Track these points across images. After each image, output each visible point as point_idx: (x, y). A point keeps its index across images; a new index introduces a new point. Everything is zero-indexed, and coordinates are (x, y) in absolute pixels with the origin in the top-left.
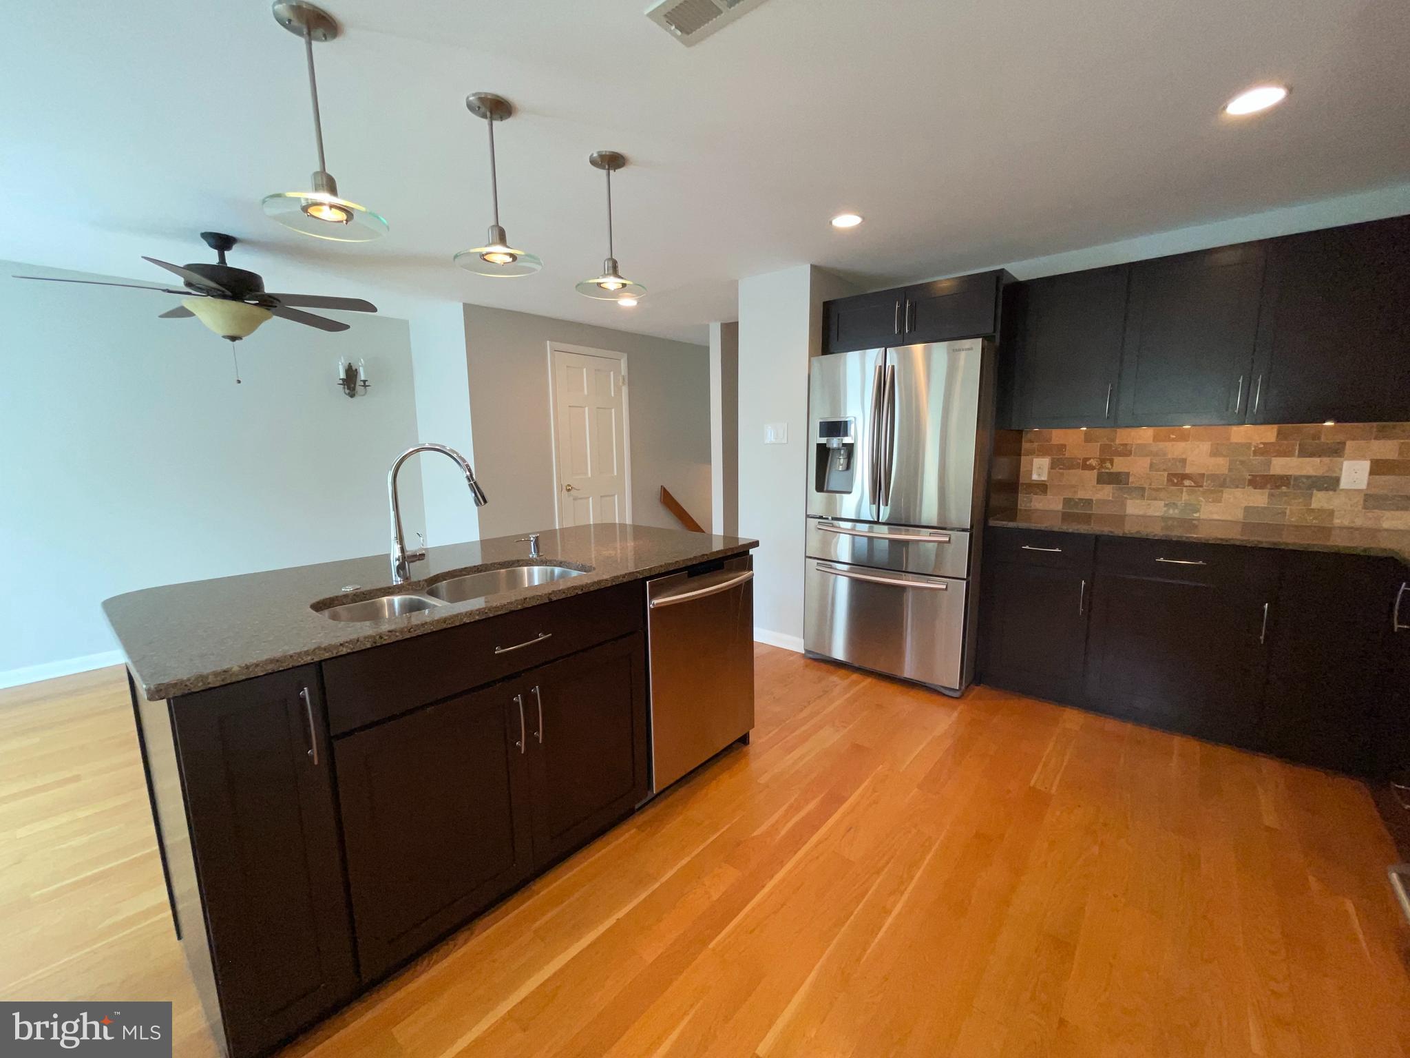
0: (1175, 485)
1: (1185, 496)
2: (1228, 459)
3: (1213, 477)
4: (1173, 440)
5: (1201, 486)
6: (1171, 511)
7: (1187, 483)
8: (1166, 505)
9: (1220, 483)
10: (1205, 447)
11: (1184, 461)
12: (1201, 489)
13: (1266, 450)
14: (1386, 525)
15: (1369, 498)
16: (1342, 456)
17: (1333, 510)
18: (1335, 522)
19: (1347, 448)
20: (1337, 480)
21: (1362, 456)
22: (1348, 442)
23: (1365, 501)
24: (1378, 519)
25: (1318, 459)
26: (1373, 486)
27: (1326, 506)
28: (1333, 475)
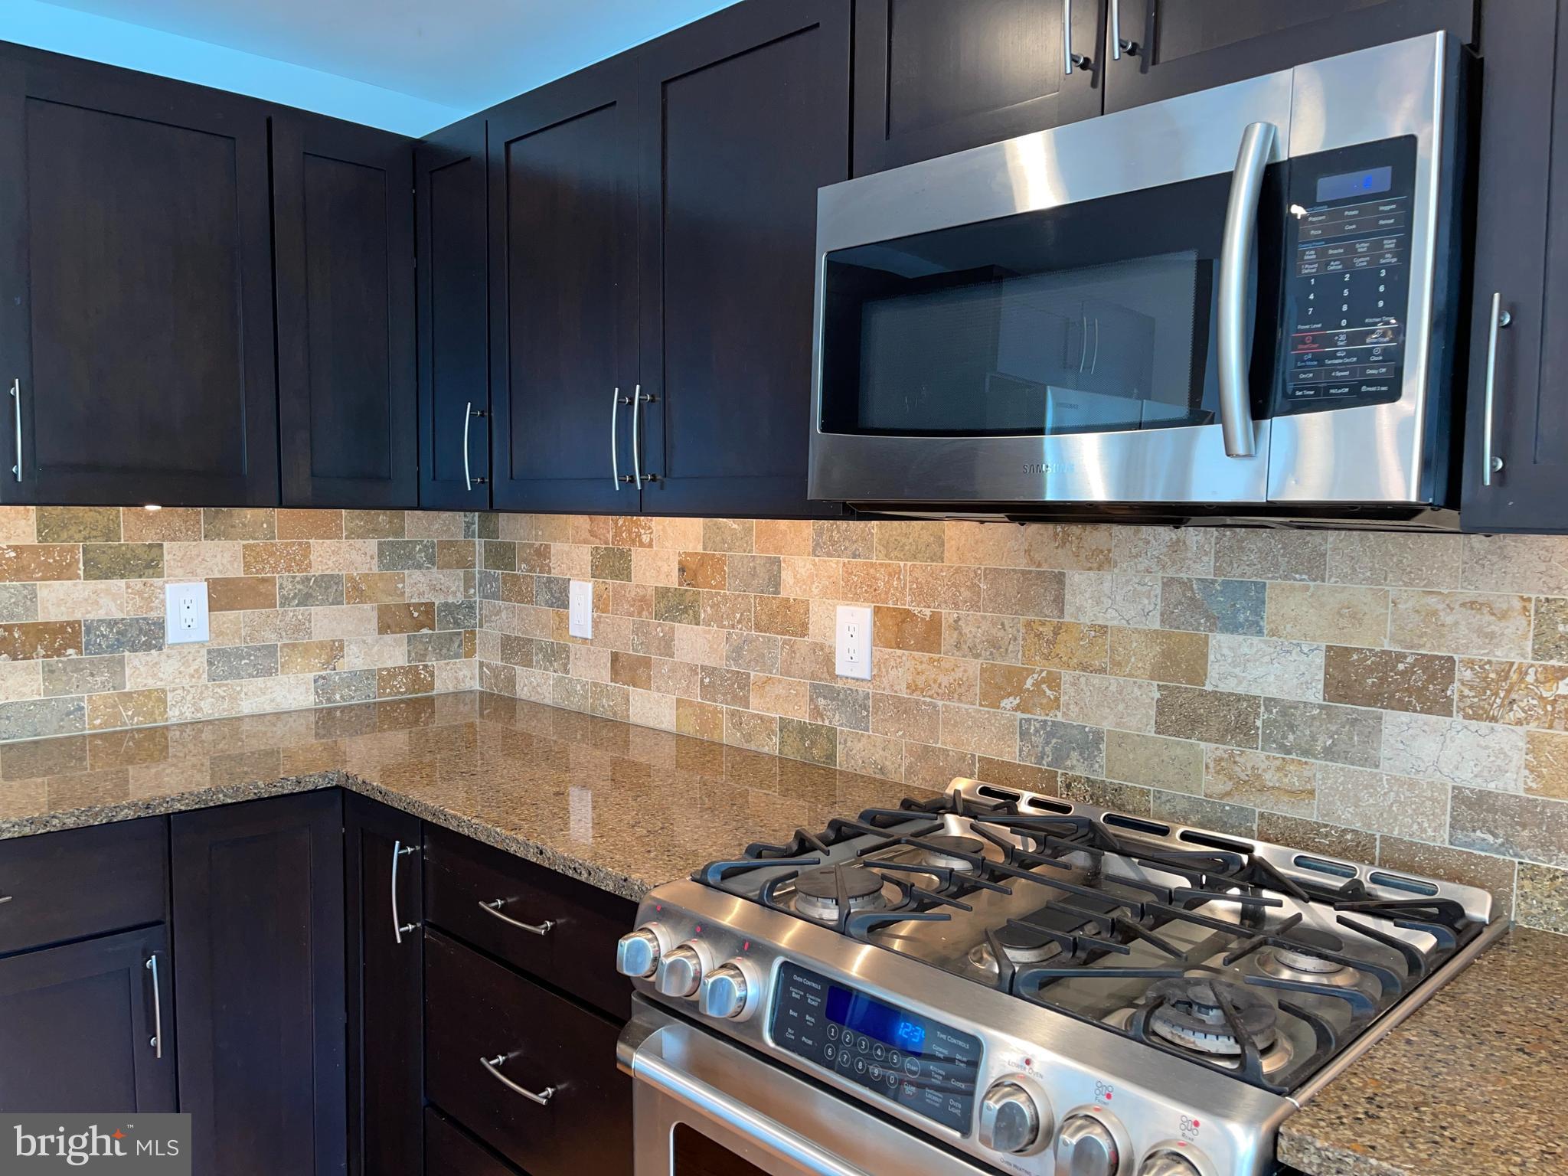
13: (20, 565)
14: (247, 707)
15: (215, 656)
16: (161, 575)
17: (163, 691)
18: (170, 713)
19: (166, 557)
20: (160, 625)
21: (193, 573)
22: (165, 544)
23: (210, 663)
24: (234, 698)
25: (122, 583)
26: (216, 632)
27: (152, 683)
28: (153, 615)
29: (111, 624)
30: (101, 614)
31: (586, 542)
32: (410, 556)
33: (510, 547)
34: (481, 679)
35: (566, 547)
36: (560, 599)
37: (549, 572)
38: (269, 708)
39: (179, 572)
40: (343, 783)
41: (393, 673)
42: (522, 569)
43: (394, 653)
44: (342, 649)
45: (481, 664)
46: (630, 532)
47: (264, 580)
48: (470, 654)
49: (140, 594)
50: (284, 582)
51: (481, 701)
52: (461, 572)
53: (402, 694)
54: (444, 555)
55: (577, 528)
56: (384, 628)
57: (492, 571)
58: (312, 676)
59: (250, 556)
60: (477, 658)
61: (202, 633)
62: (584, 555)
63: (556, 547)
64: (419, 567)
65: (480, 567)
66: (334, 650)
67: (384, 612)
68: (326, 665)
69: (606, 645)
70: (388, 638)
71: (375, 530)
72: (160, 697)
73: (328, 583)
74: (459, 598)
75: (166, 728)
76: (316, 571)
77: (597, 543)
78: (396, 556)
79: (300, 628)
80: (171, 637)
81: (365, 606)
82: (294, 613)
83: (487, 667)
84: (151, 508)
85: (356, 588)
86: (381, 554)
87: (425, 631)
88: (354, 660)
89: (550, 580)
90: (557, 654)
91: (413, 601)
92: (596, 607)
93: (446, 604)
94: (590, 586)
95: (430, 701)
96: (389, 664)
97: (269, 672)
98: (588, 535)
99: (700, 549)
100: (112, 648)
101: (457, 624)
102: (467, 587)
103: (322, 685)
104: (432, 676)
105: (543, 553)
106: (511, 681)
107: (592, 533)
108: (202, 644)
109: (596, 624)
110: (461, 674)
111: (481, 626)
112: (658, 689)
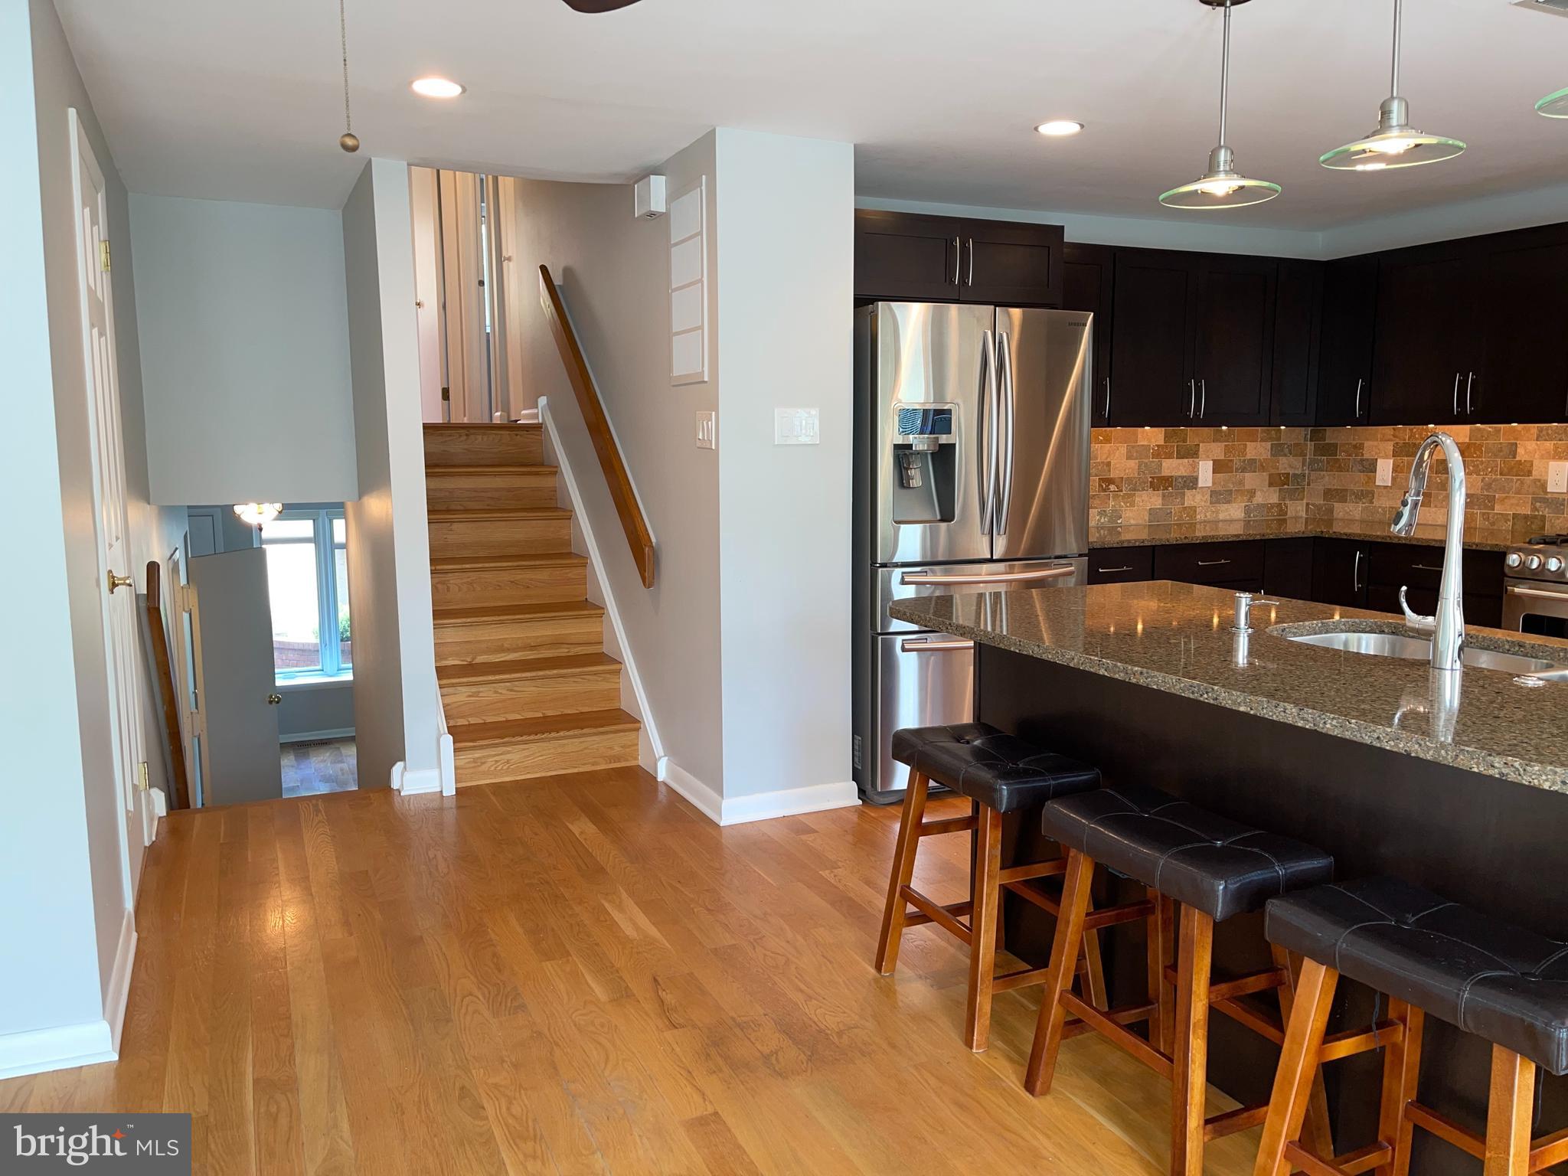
0: (1105, 490)
1: (1112, 503)
2: (1137, 461)
3: (1129, 480)
4: (1101, 442)
5: (1121, 491)
6: (1102, 520)
7: (1112, 487)
8: (1099, 513)
9: (1135, 486)
10: (1123, 449)
11: (1109, 464)
12: (1122, 494)
13: (1160, 453)
14: (1221, 516)
15: (1213, 493)
16: (1198, 458)
17: (1196, 507)
18: (1198, 517)
19: (1201, 450)
20: (1196, 479)
21: (1208, 457)
22: (1201, 445)
23: (1211, 497)
24: (1217, 512)
25: (1186, 460)
26: (1214, 483)
27: (1193, 504)
28: (1195, 474)
29: (1182, 477)
30: (1179, 474)
31: (1392, 440)
32: (1282, 451)
33: (1335, 446)
34: (1307, 511)
35: (1375, 443)
36: (1371, 467)
37: (1363, 455)
38: (1228, 518)
39: (1204, 456)
40: (1319, 534)
41: (1272, 506)
42: (1341, 456)
43: (1273, 497)
44: (1255, 493)
45: (1307, 504)
46: (1421, 434)
47: (1231, 460)
48: (1302, 500)
49: (1191, 465)
50: (1236, 463)
51: (1306, 522)
52: (1301, 458)
53: (1274, 516)
54: (1297, 450)
55: (1384, 435)
56: (1271, 485)
57: (1319, 458)
58: (1244, 504)
59: (1227, 450)
60: (1305, 501)
61: (1210, 484)
62: (1390, 447)
63: (1367, 444)
64: (1286, 455)
65: (1310, 455)
66: (1252, 493)
67: (1271, 476)
68: (1250, 500)
69: (1400, 489)
70: (1272, 489)
71: (1270, 438)
72: (1194, 509)
73: (1252, 461)
74: (1299, 472)
75: (1196, 523)
76: (1248, 457)
77: (1397, 440)
78: (1278, 450)
79: (1241, 482)
80: (1200, 485)
81: (1265, 474)
82: (1239, 475)
83: (1313, 505)
84: (1224, 428)
85: (1262, 465)
86: (1272, 449)
87: (1286, 487)
88: (1259, 499)
89: (1362, 460)
90: (1367, 494)
91: (1283, 472)
92: (1394, 471)
93: (1294, 475)
94: (1392, 461)
95: (1285, 520)
96: (1271, 501)
97: (1229, 502)
98: (1392, 437)
99: (1467, 440)
100: (1182, 488)
101: (1298, 484)
102: (1303, 465)
103: (1247, 510)
104: (1287, 507)
105: (1359, 447)
106: (1331, 511)
107: (1394, 436)
108: (1208, 487)
109: (1394, 479)
110: (1298, 508)
111: (1309, 484)
112: (1436, 507)
